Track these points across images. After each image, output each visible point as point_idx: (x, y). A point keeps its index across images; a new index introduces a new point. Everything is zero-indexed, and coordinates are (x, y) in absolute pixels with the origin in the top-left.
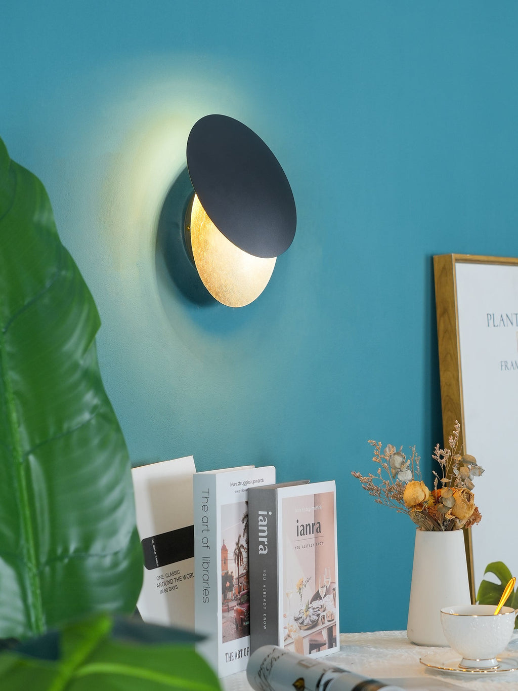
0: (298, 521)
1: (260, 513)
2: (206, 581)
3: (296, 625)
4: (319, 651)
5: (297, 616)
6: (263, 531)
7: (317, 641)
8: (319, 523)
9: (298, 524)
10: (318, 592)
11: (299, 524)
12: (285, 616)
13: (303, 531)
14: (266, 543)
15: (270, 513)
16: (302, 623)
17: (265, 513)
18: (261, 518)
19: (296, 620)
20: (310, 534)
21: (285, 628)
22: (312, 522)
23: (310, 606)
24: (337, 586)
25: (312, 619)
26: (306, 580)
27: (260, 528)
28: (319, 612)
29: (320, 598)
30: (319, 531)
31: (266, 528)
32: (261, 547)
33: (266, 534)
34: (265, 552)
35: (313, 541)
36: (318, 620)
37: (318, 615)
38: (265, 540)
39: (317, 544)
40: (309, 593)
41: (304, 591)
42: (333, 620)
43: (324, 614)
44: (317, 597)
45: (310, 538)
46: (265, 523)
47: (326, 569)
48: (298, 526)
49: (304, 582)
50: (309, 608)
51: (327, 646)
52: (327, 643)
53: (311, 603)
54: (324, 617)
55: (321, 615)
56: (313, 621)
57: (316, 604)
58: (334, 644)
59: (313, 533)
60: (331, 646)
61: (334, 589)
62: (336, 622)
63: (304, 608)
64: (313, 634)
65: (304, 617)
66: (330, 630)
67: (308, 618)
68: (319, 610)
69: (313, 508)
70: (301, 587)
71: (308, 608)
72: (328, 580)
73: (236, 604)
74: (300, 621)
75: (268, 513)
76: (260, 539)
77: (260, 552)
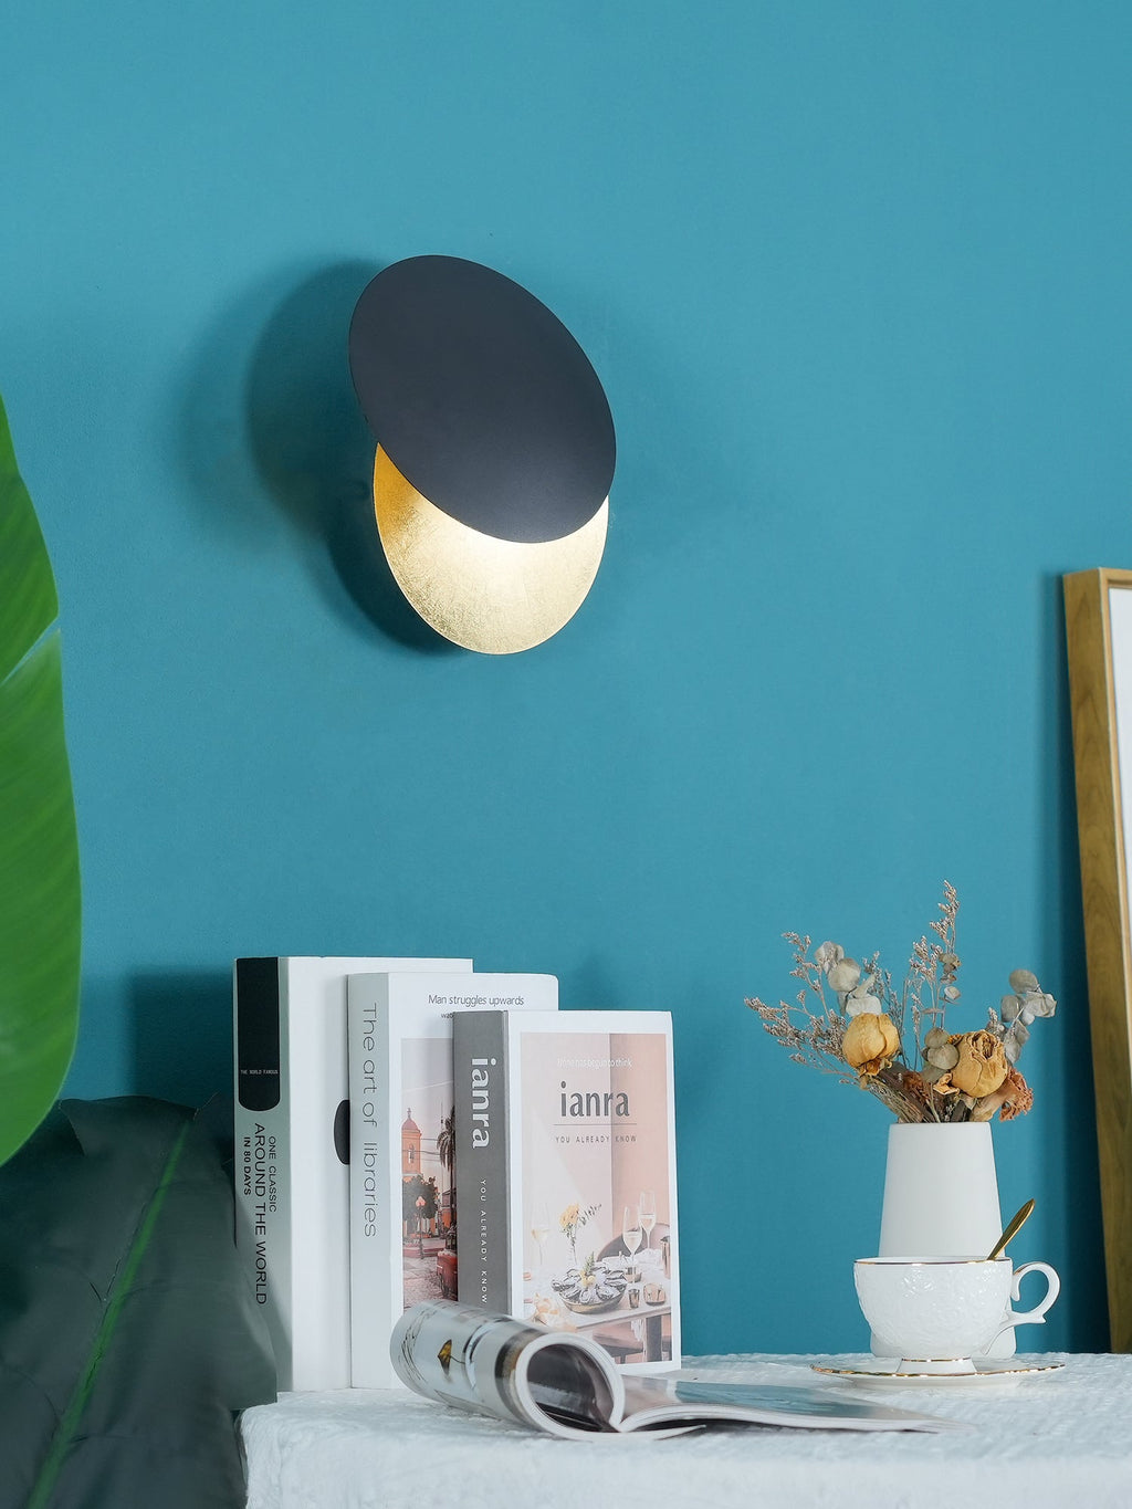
0: (563, 1085)
1: (475, 1062)
2: (371, 1192)
3: (558, 1300)
4: (623, 1362)
5: (561, 1280)
6: (481, 1100)
7: (615, 1340)
8: (625, 1096)
9: (563, 1091)
10: (621, 1239)
11: (568, 1091)
12: (527, 1277)
13: (580, 1106)
14: (486, 1125)
15: (493, 1062)
16: (575, 1298)
17: (484, 1062)
18: (476, 1072)
19: (560, 1289)
20: (598, 1114)
21: (526, 1301)
22: (603, 1088)
23: (597, 1265)
24: (673, 1233)
25: (601, 1292)
26: (587, 1209)
27: (476, 1094)
28: (623, 1282)
29: (627, 1253)
30: (623, 1108)
31: (485, 1094)
32: (477, 1132)
33: (485, 1106)
34: (484, 1143)
35: (607, 1131)
36: (619, 1297)
37: (621, 1288)
38: (484, 1117)
39: (617, 1139)
40: (594, 1237)
41: (580, 1232)
42: (663, 1303)
43: (639, 1286)
44: (617, 1248)
45: (601, 1124)
46: (484, 1083)
47: (643, 1194)
48: (564, 1096)
49: (582, 1214)
50: (594, 1269)
51: (644, 1355)
52: (645, 1347)
53: (600, 1260)
54: (635, 1293)
55: (628, 1288)
56: (603, 1298)
57: (614, 1263)
58: (664, 1354)
59: (606, 1114)
60: (655, 1356)
61: (665, 1239)
62: (670, 1308)
63: (581, 1267)
64: (602, 1326)
65: (582, 1285)
66: (655, 1325)
67: (592, 1292)
68: (622, 1277)
69: (607, 1063)
70: (572, 1222)
71: (590, 1270)
72: (650, 1217)
73: (444, 1246)
74: (571, 1292)
75: (489, 1062)
76: (476, 1117)
77: (476, 1143)
